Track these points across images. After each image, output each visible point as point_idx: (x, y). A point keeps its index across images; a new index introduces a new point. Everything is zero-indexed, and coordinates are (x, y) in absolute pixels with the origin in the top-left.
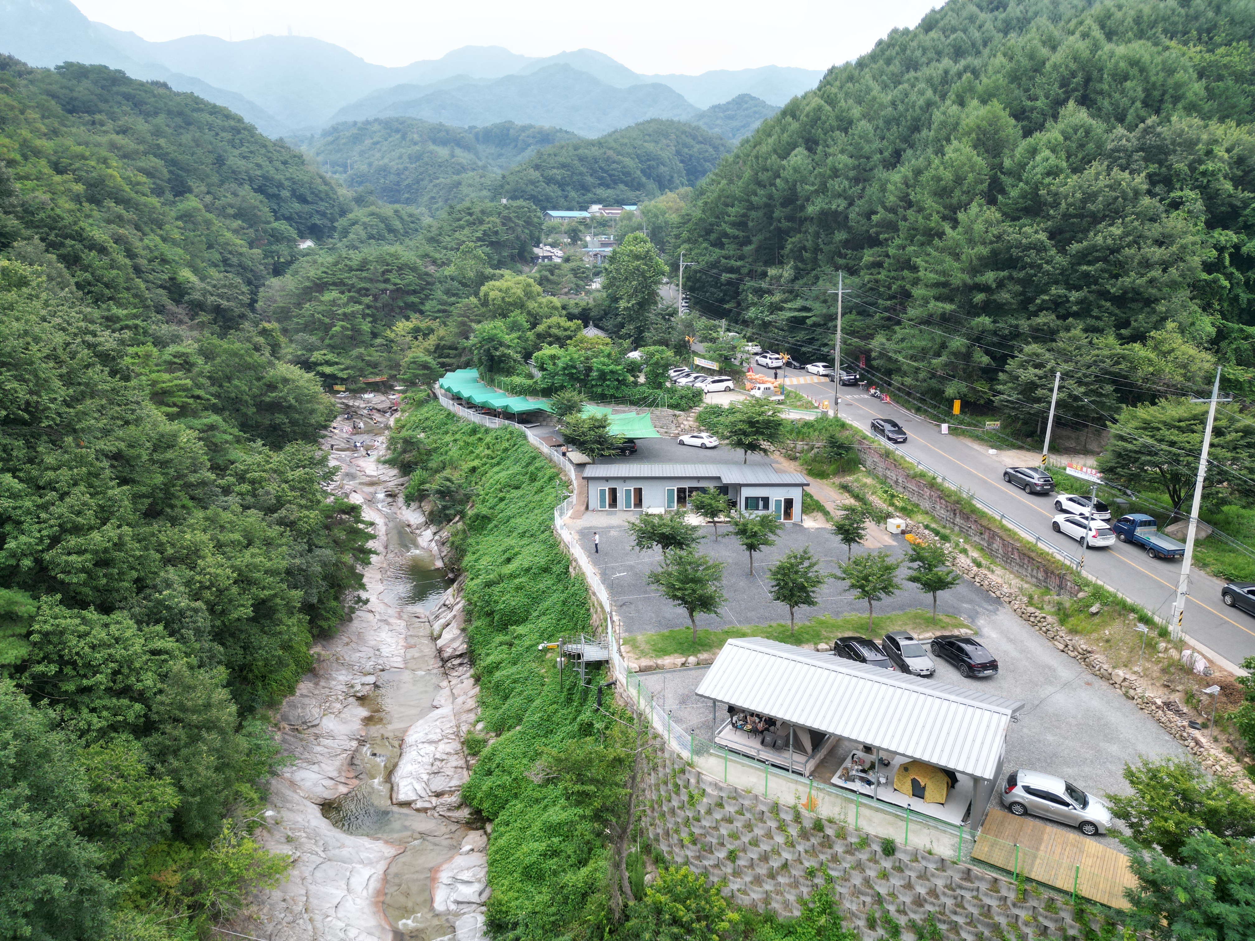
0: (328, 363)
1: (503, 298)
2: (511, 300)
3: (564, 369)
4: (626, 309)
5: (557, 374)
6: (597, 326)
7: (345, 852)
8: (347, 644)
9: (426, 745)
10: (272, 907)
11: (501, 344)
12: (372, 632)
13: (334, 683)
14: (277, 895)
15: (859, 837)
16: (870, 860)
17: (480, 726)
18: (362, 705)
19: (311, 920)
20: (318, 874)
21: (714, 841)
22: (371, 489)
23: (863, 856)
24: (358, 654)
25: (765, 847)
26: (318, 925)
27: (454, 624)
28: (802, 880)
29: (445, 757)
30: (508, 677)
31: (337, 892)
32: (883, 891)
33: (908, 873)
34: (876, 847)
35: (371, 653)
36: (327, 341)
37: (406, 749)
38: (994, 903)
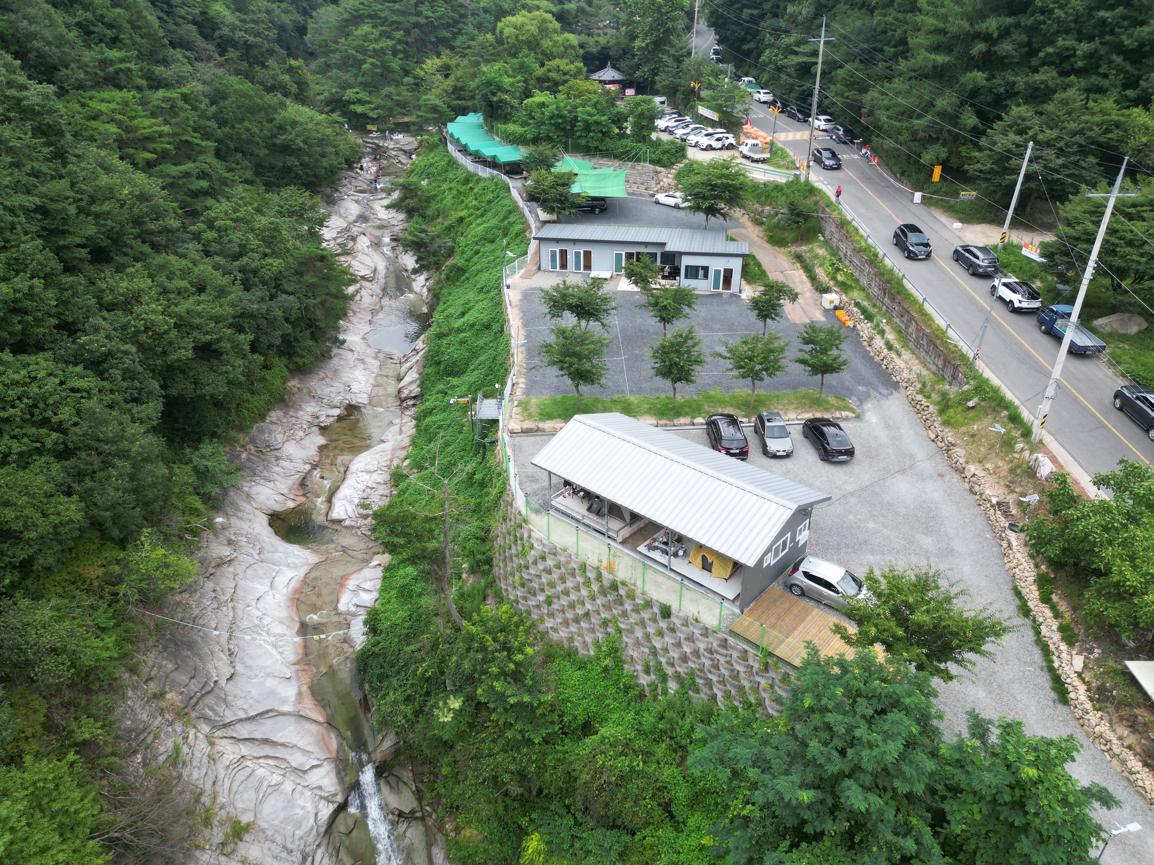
0: (360, 102)
1: (517, 36)
2: (524, 38)
3: (551, 118)
4: (641, 49)
5: (544, 124)
6: (614, 67)
7: (276, 556)
8: (323, 379)
9: (364, 474)
10: (202, 596)
11: (500, 88)
12: (348, 370)
13: (301, 413)
14: (210, 585)
15: (644, 599)
16: (650, 620)
17: (407, 462)
18: (322, 434)
19: (233, 608)
20: (249, 572)
21: (537, 587)
22: (378, 233)
23: (646, 615)
24: (330, 389)
25: (573, 597)
26: (239, 612)
27: (415, 369)
28: (597, 627)
29: (375, 486)
30: (434, 423)
31: (261, 587)
32: (658, 645)
33: (679, 634)
34: (656, 610)
35: (341, 387)
36: (360, 79)
37: (349, 476)
38: (741, 669)
